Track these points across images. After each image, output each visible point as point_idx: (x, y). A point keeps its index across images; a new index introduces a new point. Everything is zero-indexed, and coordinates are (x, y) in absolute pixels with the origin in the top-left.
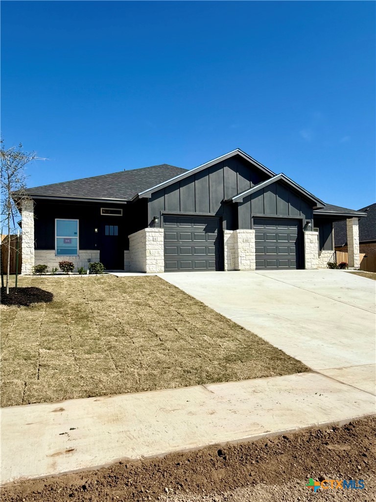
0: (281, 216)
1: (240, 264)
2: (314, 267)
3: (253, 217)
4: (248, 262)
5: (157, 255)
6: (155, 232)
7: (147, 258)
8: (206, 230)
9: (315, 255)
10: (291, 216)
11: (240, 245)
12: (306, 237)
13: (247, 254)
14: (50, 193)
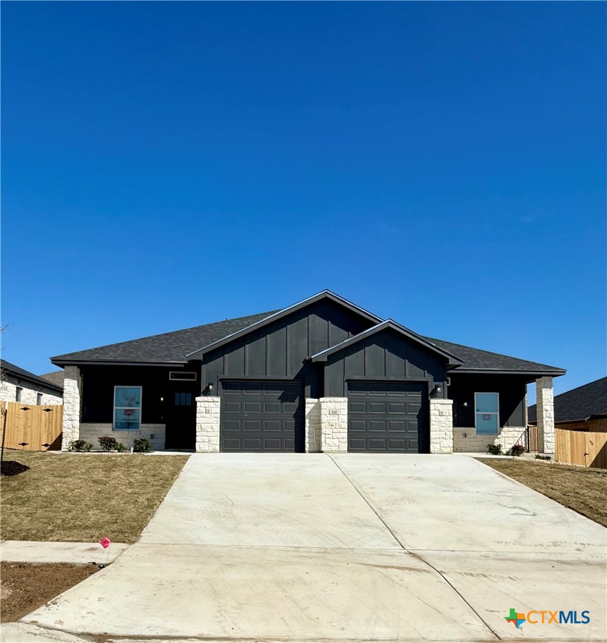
0: (392, 378)
1: (323, 444)
2: (445, 451)
3: (347, 381)
4: (336, 441)
5: (210, 430)
6: (208, 402)
7: (197, 434)
8: (282, 399)
9: (447, 432)
10: (409, 378)
11: (324, 418)
12: (432, 407)
13: (335, 430)
14: (94, 357)
